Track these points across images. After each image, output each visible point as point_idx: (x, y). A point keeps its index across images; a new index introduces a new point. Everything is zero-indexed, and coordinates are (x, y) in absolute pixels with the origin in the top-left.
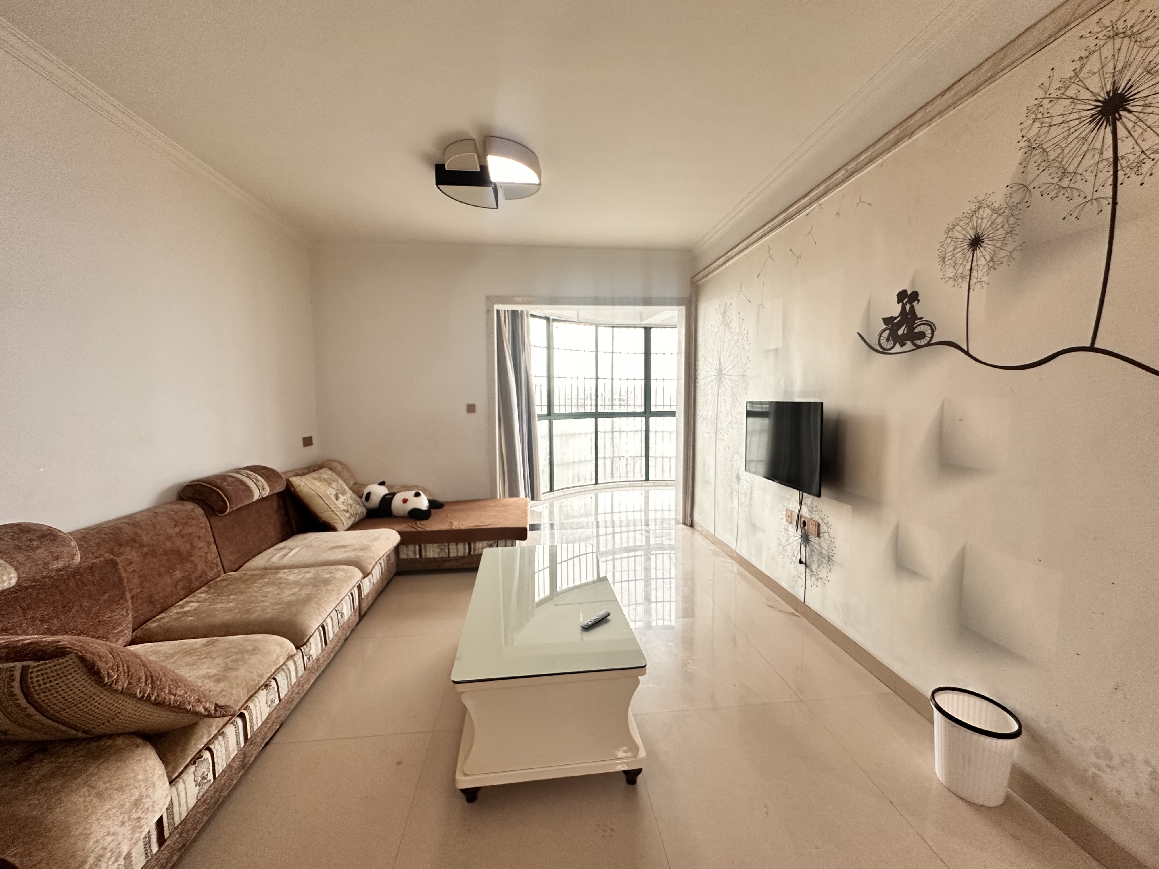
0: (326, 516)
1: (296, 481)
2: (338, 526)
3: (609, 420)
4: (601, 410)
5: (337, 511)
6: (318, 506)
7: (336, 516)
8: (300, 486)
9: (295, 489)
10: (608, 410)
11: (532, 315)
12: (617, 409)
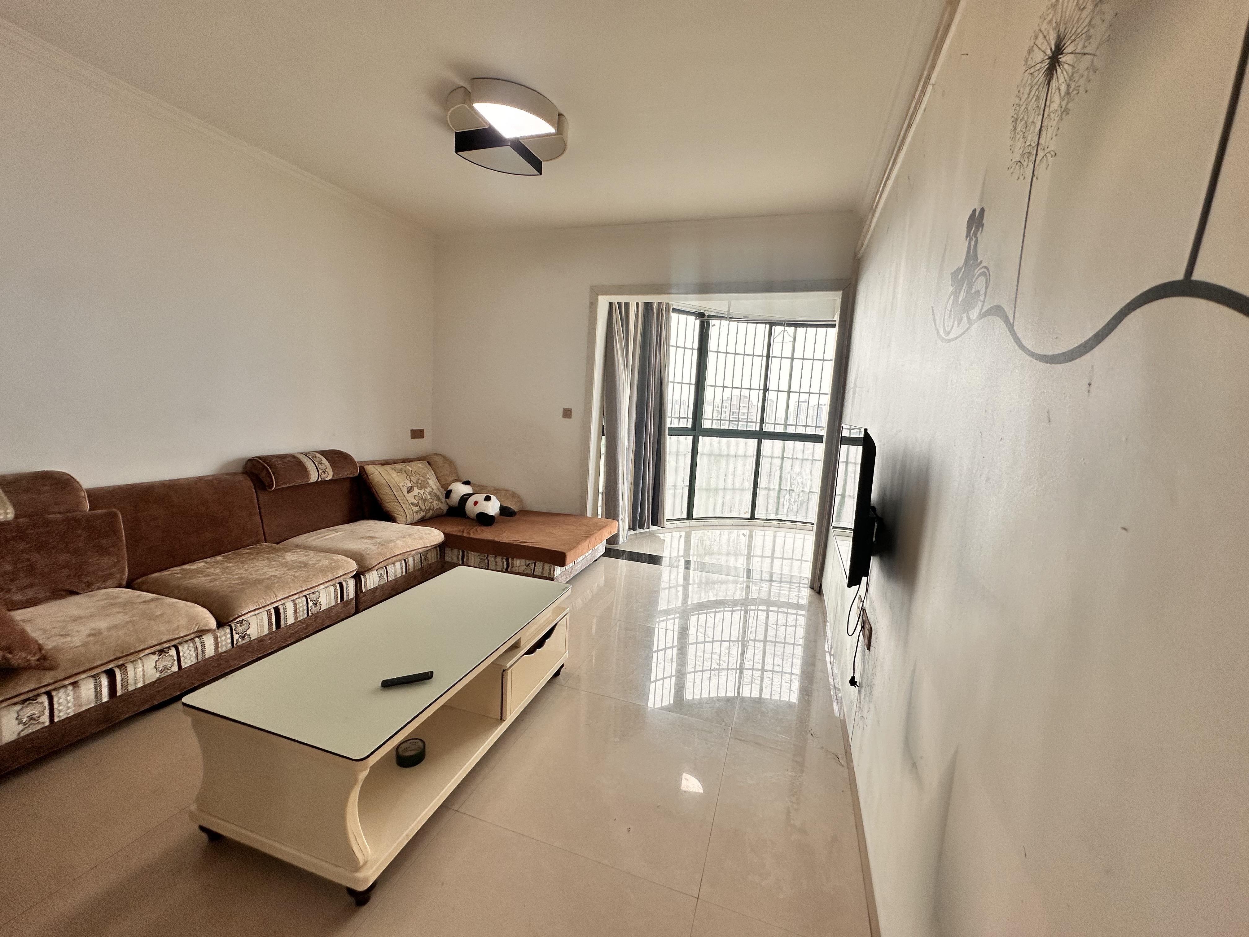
0: (391, 506)
1: (370, 469)
2: (400, 516)
3: (779, 443)
4: (768, 428)
5: (403, 503)
6: (386, 496)
7: (400, 509)
8: (373, 474)
9: (367, 476)
10: (780, 429)
11: (675, 310)
12: (791, 430)
